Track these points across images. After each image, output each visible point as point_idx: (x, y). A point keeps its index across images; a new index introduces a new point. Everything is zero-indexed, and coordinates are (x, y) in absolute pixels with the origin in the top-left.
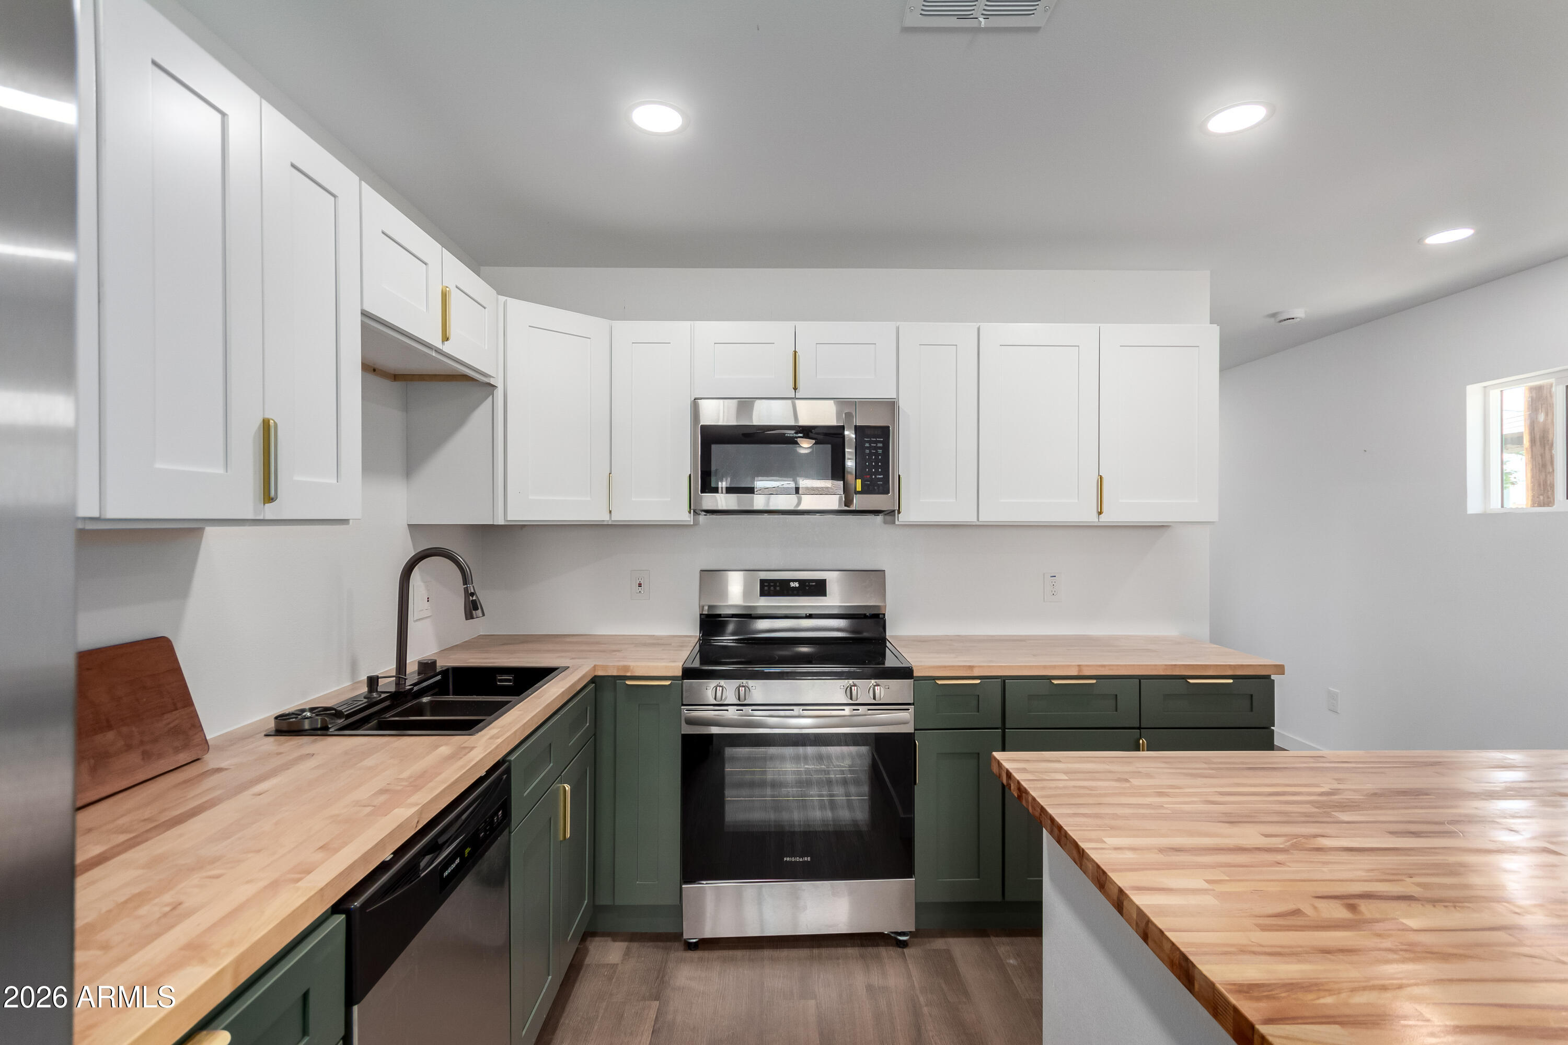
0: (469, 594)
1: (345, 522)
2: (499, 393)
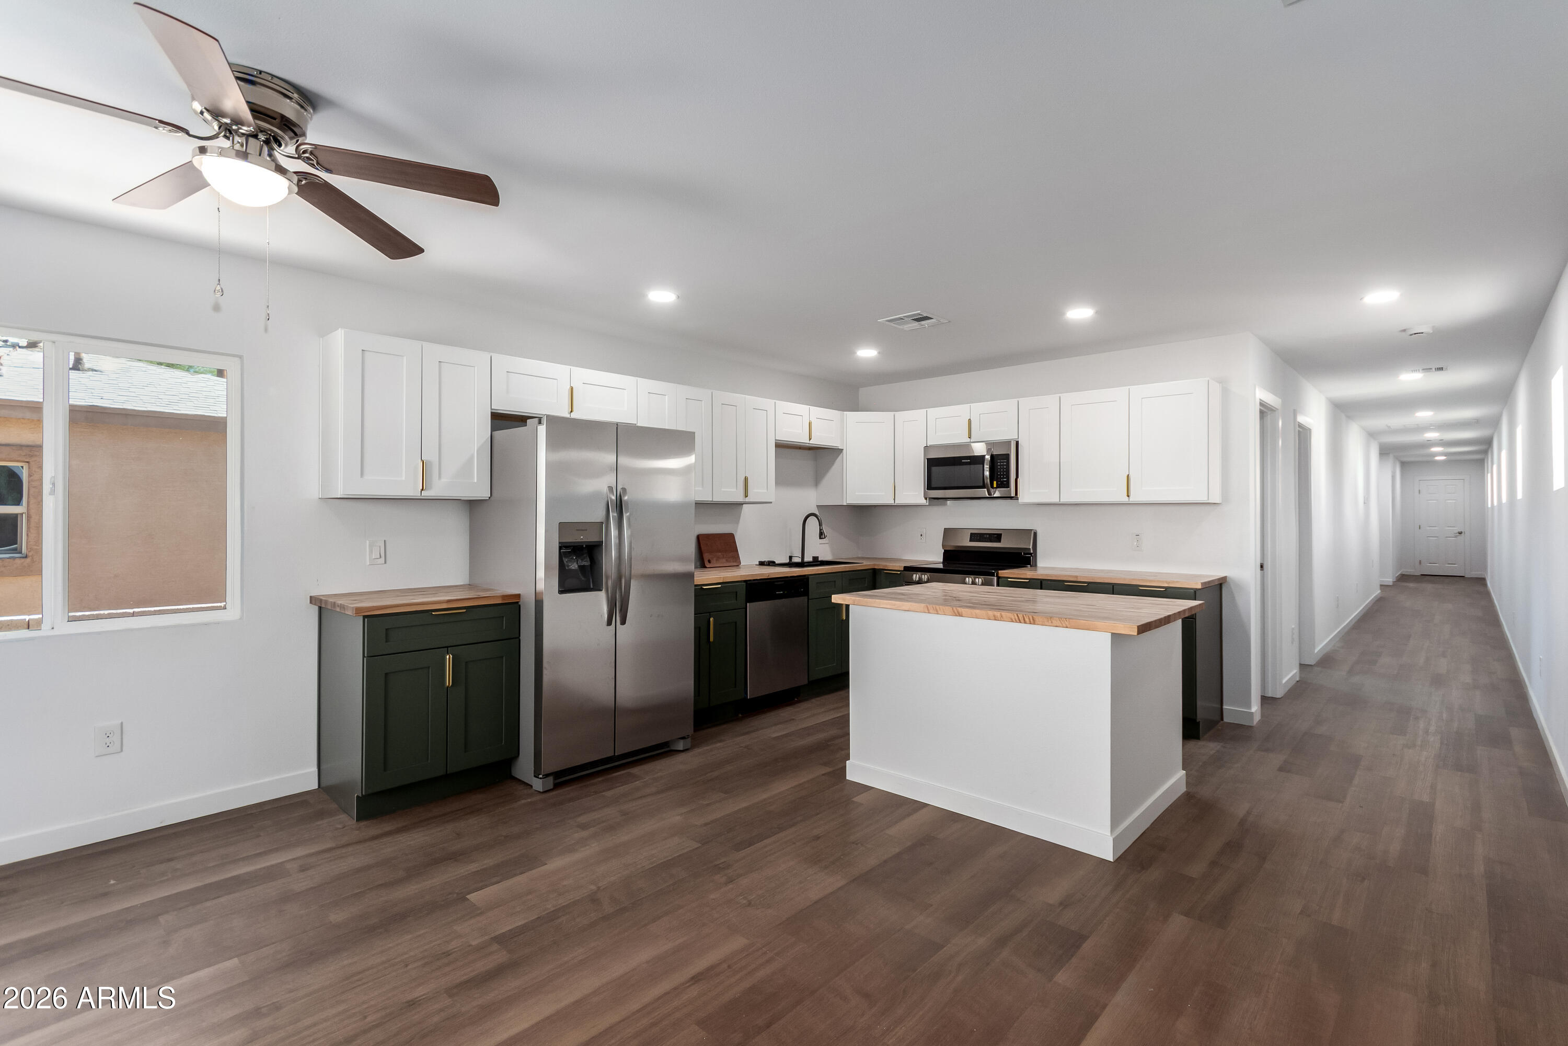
0: (820, 530)
1: (771, 502)
2: (844, 451)
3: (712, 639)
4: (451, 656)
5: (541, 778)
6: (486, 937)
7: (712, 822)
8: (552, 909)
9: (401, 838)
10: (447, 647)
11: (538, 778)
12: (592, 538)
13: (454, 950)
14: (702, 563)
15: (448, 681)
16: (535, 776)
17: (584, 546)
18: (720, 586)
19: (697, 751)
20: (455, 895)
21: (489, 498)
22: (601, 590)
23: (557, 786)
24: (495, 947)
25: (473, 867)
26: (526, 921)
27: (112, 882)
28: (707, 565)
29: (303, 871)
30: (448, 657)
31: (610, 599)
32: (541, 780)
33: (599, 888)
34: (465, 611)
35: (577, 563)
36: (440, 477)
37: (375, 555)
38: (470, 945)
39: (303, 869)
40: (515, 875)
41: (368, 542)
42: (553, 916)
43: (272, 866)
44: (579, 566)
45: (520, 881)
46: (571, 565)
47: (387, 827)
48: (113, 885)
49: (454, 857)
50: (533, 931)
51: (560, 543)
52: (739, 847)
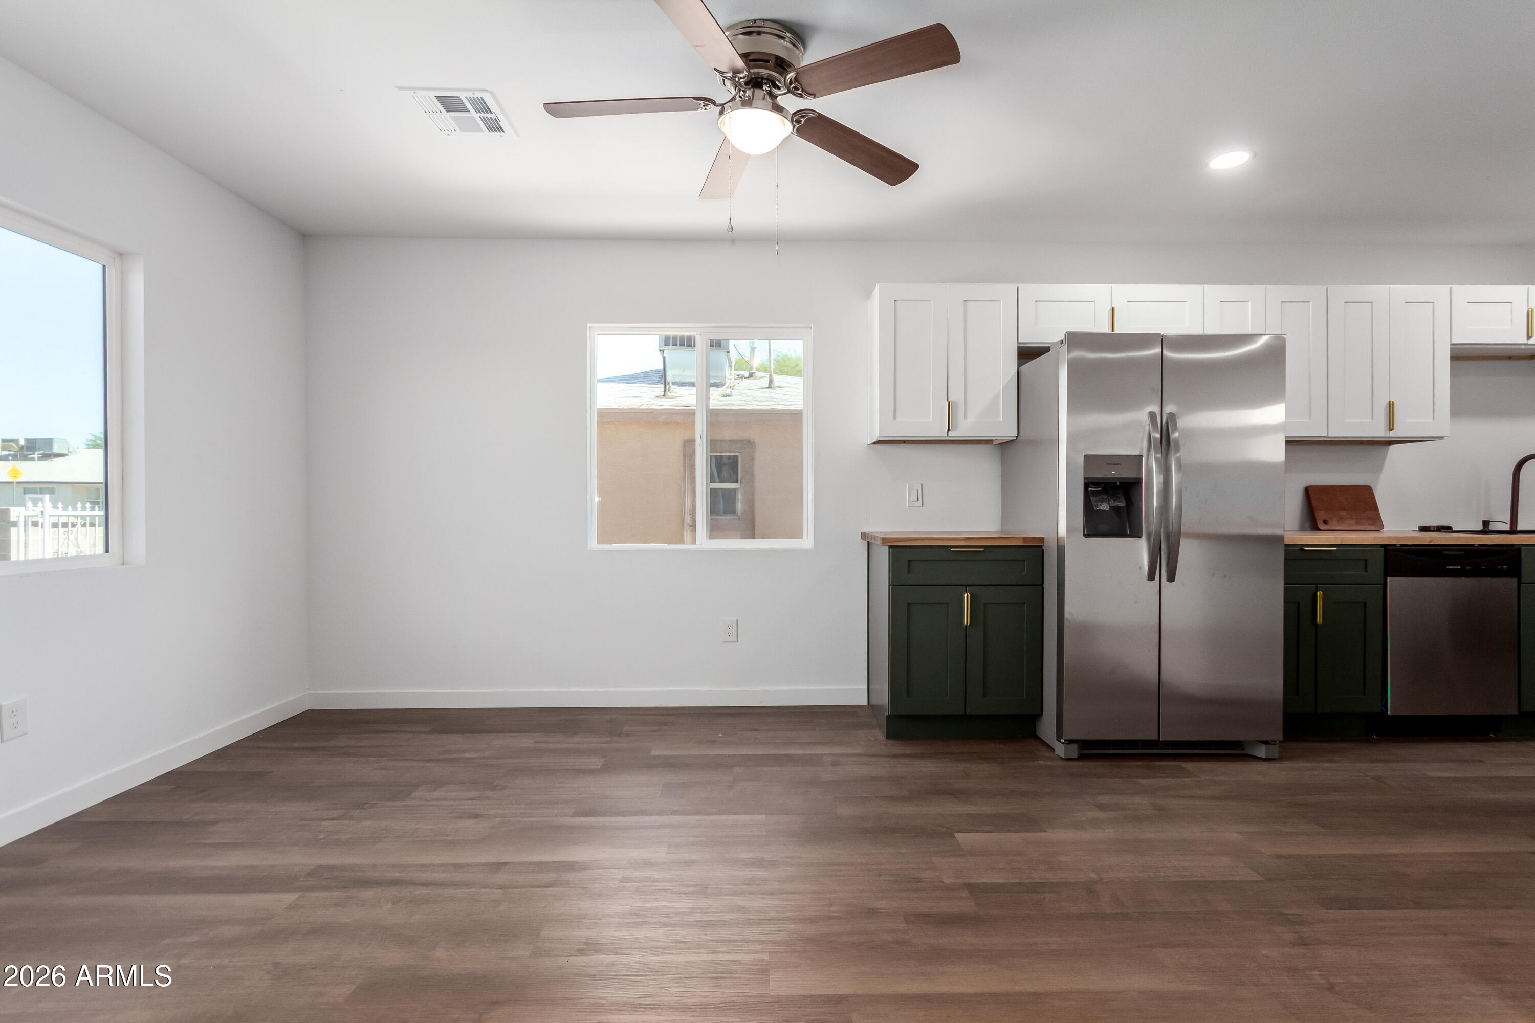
3: (1319, 620)
4: (969, 595)
5: (1063, 743)
6: (960, 881)
7: (1290, 856)
8: (1038, 881)
9: (916, 763)
10: (966, 586)
11: (1060, 742)
12: (1125, 473)
13: (926, 880)
14: (1312, 521)
15: (966, 620)
16: (1058, 740)
17: (1118, 484)
18: (1335, 549)
19: (1287, 764)
20: (944, 829)
21: (1017, 437)
22: (1140, 537)
23: (1081, 757)
24: (965, 894)
25: (971, 809)
26: (1006, 881)
27: (720, 735)
28: (1321, 526)
29: (833, 765)
30: (966, 595)
31: (1152, 547)
32: (1063, 745)
33: (1101, 879)
34: (983, 550)
35: (1109, 504)
36: (965, 418)
37: (914, 498)
38: (942, 882)
39: (835, 764)
40: (1009, 831)
41: (907, 485)
42: (1036, 888)
43: (815, 755)
44: (1110, 507)
45: (1012, 839)
46: (1101, 505)
47: (908, 750)
48: (720, 737)
49: (956, 794)
50: (1009, 894)
51: (1085, 478)
52: (1329, 903)
